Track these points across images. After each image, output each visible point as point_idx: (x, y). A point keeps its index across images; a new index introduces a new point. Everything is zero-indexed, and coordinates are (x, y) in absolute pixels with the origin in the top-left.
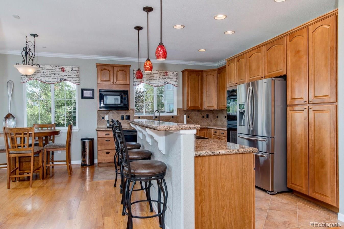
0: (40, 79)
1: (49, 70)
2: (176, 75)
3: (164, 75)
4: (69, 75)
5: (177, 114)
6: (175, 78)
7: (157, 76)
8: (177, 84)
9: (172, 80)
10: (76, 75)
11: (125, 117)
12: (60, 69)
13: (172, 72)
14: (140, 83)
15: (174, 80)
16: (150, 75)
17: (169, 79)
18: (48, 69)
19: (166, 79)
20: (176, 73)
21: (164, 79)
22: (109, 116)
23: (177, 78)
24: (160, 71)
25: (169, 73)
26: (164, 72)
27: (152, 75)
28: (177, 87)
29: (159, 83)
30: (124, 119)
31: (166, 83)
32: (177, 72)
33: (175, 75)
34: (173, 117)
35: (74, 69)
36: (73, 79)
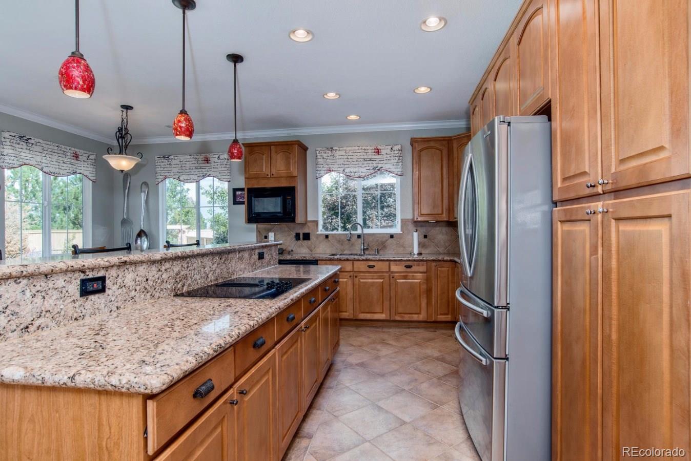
0: (177, 177)
1: (189, 162)
2: (397, 152)
3: (373, 153)
4: (215, 167)
5: (402, 230)
6: (395, 159)
7: (358, 157)
8: (400, 170)
9: (389, 162)
10: (224, 166)
11: (301, 237)
12: (203, 159)
13: (390, 147)
14: (327, 173)
15: (392, 161)
16: (346, 157)
17: (382, 162)
18: (188, 160)
19: (377, 162)
20: (396, 148)
21: (373, 162)
22: (275, 234)
23: (401, 158)
24: (365, 148)
25: (382, 151)
26: (373, 148)
27: (349, 157)
28: (401, 176)
29: (364, 170)
30: (299, 240)
31: (377, 169)
32: (399, 147)
33: (395, 152)
34: (392, 236)
35: (222, 157)
36: (220, 173)
